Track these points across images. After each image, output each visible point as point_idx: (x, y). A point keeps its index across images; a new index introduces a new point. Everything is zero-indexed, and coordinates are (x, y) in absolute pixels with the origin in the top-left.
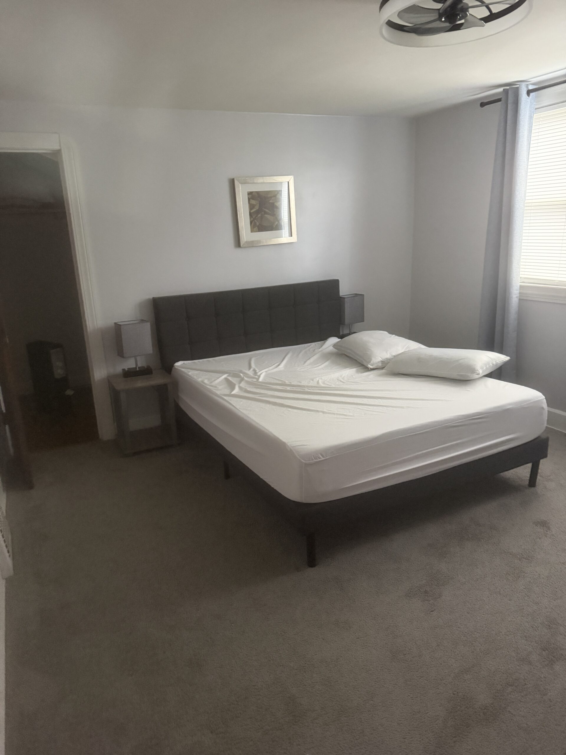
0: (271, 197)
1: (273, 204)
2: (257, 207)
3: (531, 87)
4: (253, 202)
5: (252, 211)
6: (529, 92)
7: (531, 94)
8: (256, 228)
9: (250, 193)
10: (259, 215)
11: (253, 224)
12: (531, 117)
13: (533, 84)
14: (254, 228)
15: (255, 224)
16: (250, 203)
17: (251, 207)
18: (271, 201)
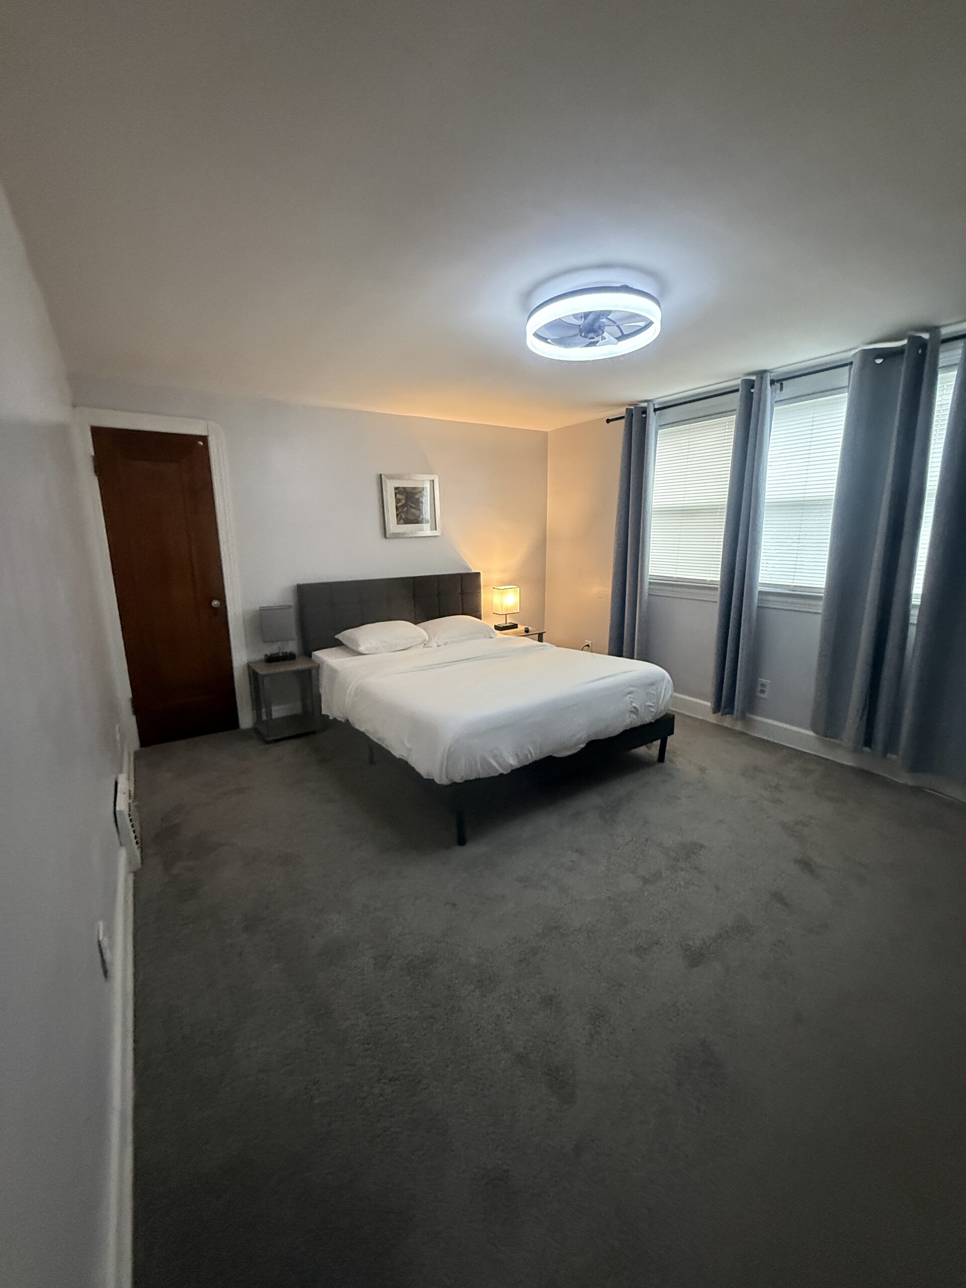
0: (416, 493)
1: (418, 500)
2: (404, 502)
3: (656, 407)
4: (398, 496)
5: (398, 505)
6: (655, 410)
7: (657, 412)
8: (402, 521)
9: (396, 489)
10: (405, 509)
11: (399, 517)
12: (656, 433)
13: (658, 404)
14: (400, 520)
15: (401, 516)
16: (397, 496)
17: (398, 501)
18: (416, 497)
